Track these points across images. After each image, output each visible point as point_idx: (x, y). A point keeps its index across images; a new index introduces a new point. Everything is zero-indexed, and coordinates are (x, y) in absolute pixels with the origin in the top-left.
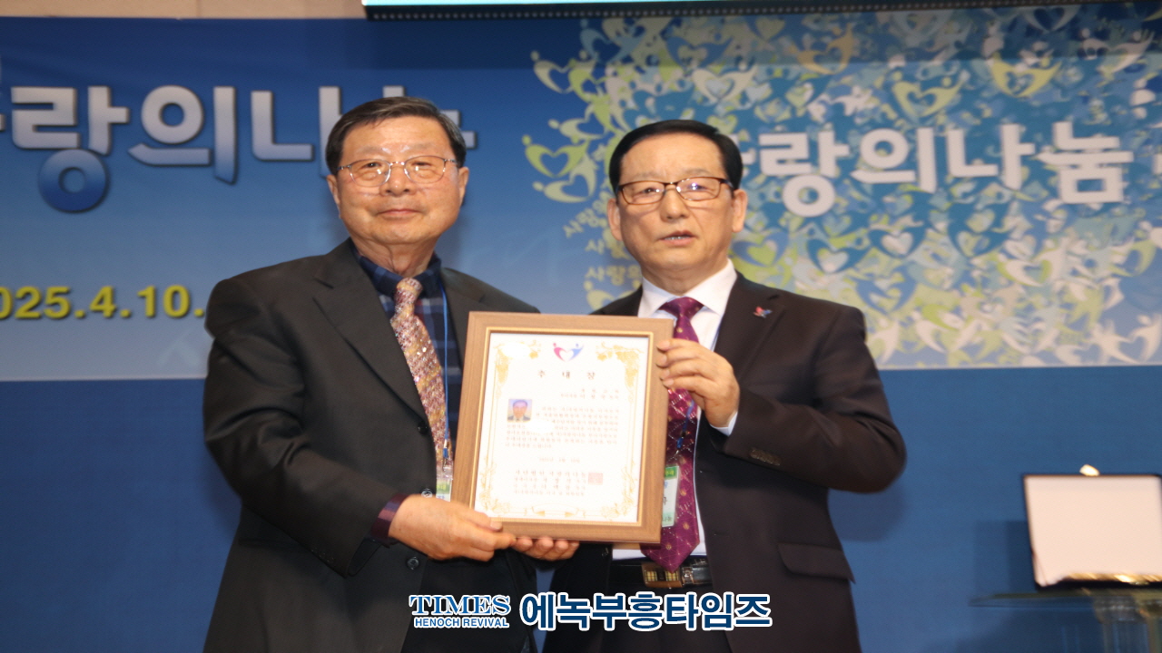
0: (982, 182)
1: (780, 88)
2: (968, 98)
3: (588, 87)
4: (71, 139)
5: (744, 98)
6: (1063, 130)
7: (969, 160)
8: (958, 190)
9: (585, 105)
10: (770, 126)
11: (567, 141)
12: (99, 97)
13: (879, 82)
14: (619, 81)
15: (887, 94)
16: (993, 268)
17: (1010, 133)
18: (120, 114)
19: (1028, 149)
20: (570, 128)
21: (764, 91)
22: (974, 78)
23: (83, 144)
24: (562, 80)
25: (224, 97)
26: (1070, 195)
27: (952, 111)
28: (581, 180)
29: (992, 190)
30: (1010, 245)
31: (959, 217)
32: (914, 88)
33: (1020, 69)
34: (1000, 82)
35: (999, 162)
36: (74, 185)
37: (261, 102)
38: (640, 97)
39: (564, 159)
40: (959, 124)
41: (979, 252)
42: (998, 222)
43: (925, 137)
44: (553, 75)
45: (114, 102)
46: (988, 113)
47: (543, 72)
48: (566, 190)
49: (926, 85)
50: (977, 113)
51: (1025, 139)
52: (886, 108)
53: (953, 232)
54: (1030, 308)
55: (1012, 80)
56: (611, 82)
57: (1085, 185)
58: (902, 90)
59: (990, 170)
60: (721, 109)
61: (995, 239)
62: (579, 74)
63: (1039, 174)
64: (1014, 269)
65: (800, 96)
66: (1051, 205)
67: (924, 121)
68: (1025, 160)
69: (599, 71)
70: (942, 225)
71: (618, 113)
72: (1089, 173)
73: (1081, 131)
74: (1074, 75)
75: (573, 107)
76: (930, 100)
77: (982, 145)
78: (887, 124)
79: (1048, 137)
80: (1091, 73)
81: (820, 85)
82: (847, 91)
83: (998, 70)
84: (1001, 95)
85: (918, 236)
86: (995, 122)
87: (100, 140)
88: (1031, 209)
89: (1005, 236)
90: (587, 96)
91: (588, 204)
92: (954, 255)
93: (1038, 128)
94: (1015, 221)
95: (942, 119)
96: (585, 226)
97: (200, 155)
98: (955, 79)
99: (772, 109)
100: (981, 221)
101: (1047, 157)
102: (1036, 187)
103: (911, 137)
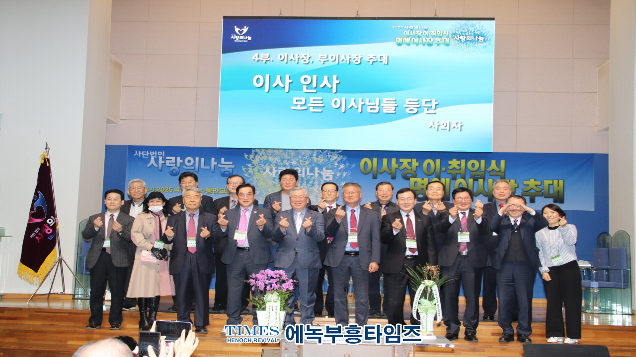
0: (312, 176)
1: (282, 160)
2: (311, 163)
3: (253, 159)
4: (174, 165)
5: (276, 161)
6: (324, 169)
7: (310, 173)
8: (308, 177)
9: (252, 162)
10: (280, 166)
11: (249, 167)
12: (179, 158)
13: (297, 160)
14: (258, 158)
15: (298, 162)
16: (312, 190)
17: (316, 169)
18: (182, 161)
19: (319, 171)
20: (249, 165)
21: (280, 160)
22: (312, 160)
23: (176, 166)
24: (249, 157)
25: (197, 159)
26: (324, 179)
27: (308, 165)
28: (250, 173)
29: (313, 177)
30: (315, 186)
31: (308, 181)
32: (303, 161)
33: (318, 159)
34: (316, 161)
35: (314, 173)
36: (174, 172)
37: (203, 160)
38: (261, 161)
39: (248, 170)
40: (309, 167)
41: (310, 187)
42: (313, 182)
43: (304, 169)
44: (247, 157)
45: (181, 159)
46: (313, 165)
47: (246, 156)
48: (248, 175)
49: (304, 161)
50: (312, 165)
51: (318, 170)
52: (298, 164)
53: (307, 184)
54: (317, 196)
55: (317, 161)
56: (256, 158)
57: (327, 177)
58: (301, 161)
59: (313, 174)
60: (273, 163)
61: (313, 185)
62: (252, 156)
63: (320, 175)
64: (315, 190)
65: (285, 162)
66: (322, 180)
67: (303, 166)
68: (318, 173)
69: (255, 156)
70: (305, 183)
71: (257, 163)
72: (328, 175)
73: (327, 169)
74: (327, 160)
75: (250, 162)
76: (305, 163)
77: (312, 170)
78: (298, 167)
79: (322, 170)
80: (329, 160)
81: (288, 160)
82: (292, 161)
83: (315, 159)
84: (315, 163)
85: (301, 184)
86: (314, 167)
87: (178, 165)
88: (319, 181)
89: (314, 185)
90: (252, 160)
91: (251, 177)
92: (307, 187)
93: (321, 168)
94: (316, 182)
95: (306, 166)
96: (251, 181)
97: (193, 168)
98: (309, 160)
99: (281, 164)
100: (311, 182)
101: (322, 173)
102: (320, 177)
103: (301, 169)
